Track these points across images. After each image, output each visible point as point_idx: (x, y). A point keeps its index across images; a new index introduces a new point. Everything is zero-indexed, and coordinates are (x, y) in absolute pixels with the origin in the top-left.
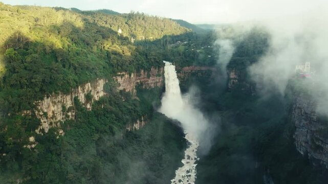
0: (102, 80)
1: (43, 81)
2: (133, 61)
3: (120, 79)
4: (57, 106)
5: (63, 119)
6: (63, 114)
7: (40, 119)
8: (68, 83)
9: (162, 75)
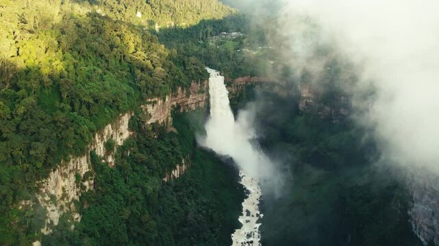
0: (126, 115)
1: (48, 150)
2: (167, 77)
3: (151, 107)
4: (69, 179)
5: (77, 194)
6: (78, 187)
7: (46, 207)
8: (82, 138)
9: (205, 91)
